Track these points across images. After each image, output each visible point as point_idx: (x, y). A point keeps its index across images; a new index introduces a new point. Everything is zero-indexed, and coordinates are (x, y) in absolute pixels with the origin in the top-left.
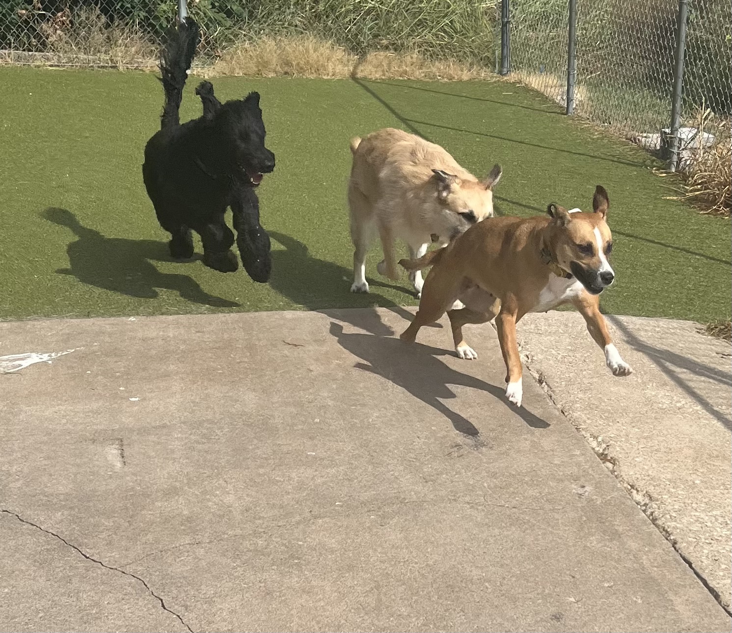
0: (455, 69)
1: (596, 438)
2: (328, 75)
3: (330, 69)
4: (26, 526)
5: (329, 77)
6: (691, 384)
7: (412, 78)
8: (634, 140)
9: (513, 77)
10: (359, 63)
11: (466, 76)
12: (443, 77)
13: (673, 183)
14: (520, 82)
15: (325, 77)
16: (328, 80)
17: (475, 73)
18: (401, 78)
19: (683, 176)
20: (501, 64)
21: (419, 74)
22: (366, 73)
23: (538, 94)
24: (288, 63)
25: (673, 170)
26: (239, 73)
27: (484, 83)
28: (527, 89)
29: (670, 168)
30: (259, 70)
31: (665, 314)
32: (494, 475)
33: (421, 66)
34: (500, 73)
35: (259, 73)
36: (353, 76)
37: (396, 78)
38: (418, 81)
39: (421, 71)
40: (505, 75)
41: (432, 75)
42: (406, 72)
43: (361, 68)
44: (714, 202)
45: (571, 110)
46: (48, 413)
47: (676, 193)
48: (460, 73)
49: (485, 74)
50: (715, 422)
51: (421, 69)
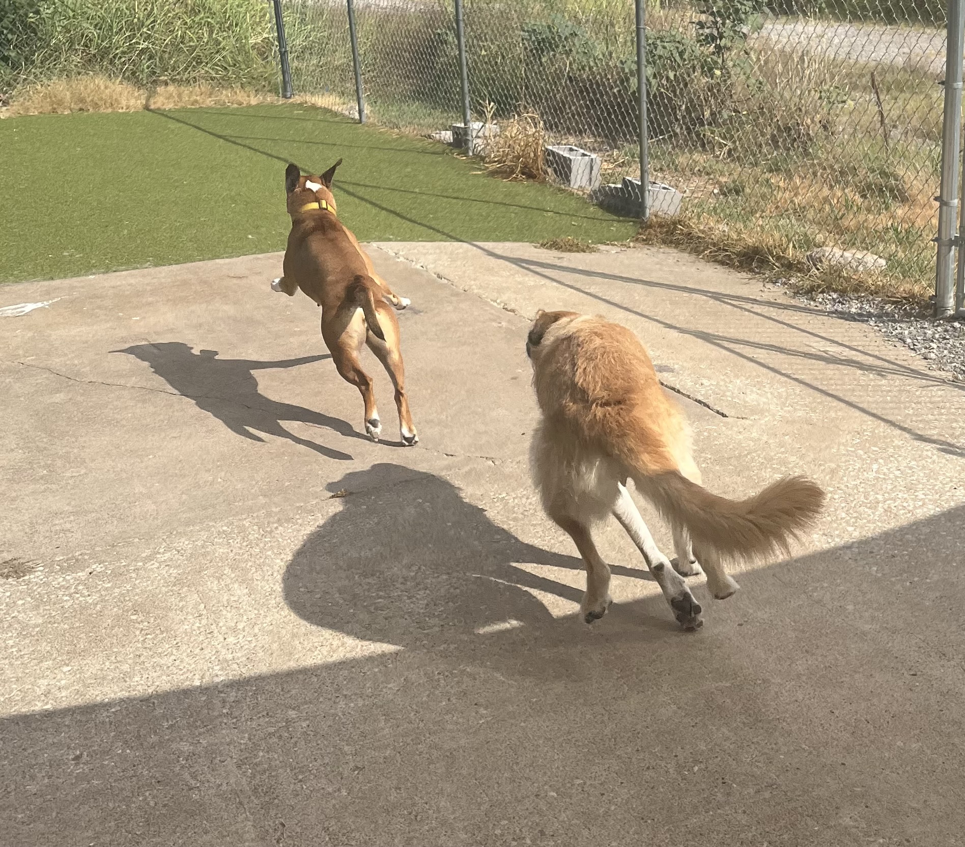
0: (242, 97)
1: (495, 301)
2: (122, 108)
3: (124, 103)
4: (114, 387)
5: (124, 110)
6: (544, 273)
7: (204, 106)
8: (429, 137)
9: (297, 99)
10: (150, 97)
11: (254, 101)
12: (232, 103)
13: (474, 163)
14: (306, 102)
15: (120, 111)
16: (123, 113)
17: (261, 98)
18: (193, 107)
19: (481, 158)
20: (285, 89)
21: (209, 102)
22: (159, 105)
23: (327, 111)
24: (82, 100)
25: (471, 154)
26: (34, 112)
27: (272, 106)
28: (314, 108)
29: (468, 152)
30: (55, 109)
31: (506, 240)
32: (437, 324)
33: (210, 95)
34: (285, 96)
35: (54, 111)
36: (147, 108)
37: (189, 107)
38: (209, 108)
39: (210, 99)
40: (290, 98)
41: (222, 102)
42: (196, 101)
43: (152, 101)
44: (512, 172)
45: (364, 119)
46: (73, 333)
47: (480, 170)
48: (247, 98)
49: (270, 98)
50: (569, 289)
51: (210, 97)
